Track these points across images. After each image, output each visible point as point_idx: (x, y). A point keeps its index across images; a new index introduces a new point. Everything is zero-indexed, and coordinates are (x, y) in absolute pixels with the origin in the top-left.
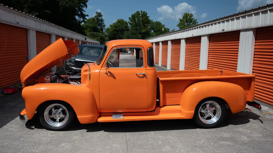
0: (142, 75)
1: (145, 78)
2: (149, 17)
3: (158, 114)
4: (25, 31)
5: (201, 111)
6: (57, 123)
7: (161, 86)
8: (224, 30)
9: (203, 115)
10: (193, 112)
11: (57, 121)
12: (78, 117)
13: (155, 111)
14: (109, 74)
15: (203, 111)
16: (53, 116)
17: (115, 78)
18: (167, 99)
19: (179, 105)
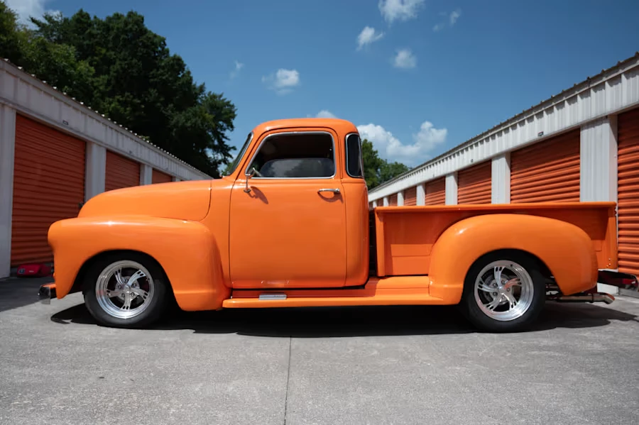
0: (333, 195)
1: (339, 201)
2: (376, 152)
3: (373, 294)
4: (82, 145)
5: (483, 289)
6: (125, 309)
7: (379, 225)
8: (542, 133)
9: (488, 299)
10: (461, 286)
11: (125, 305)
12: (176, 292)
13: (366, 287)
14: (252, 193)
15: (486, 288)
16: (117, 293)
17: (267, 202)
18: (393, 259)
19: (427, 275)
